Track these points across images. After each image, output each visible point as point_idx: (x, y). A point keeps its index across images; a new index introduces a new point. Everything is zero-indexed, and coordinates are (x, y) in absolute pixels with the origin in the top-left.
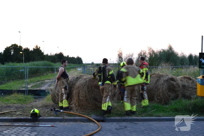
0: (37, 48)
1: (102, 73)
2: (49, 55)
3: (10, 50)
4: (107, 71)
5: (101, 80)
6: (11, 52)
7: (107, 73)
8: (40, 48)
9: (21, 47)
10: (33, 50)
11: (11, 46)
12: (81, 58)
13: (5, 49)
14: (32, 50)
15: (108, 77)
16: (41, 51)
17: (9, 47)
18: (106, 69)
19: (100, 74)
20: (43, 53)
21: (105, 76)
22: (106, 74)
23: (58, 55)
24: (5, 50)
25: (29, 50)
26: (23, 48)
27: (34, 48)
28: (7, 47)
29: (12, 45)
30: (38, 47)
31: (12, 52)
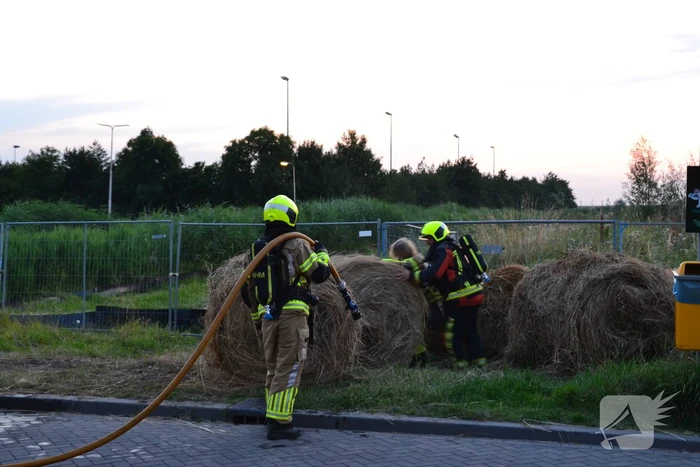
0: (354, 143)
1: (269, 268)
2: (414, 169)
3: (247, 154)
4: (290, 258)
5: (268, 297)
6: (251, 160)
7: (290, 267)
8: (364, 141)
9: (286, 141)
10: (339, 152)
11: (247, 138)
12: (564, 184)
13: (224, 152)
14: (335, 151)
15: (297, 280)
16: (369, 154)
17: (242, 142)
18: (285, 252)
19: (261, 275)
20: (377, 164)
21: (284, 279)
22: (287, 270)
23: (451, 168)
24: (227, 155)
25: (319, 150)
26: (297, 145)
27: (339, 144)
28: (234, 142)
29: (253, 132)
30: (359, 135)
31: (254, 163)
